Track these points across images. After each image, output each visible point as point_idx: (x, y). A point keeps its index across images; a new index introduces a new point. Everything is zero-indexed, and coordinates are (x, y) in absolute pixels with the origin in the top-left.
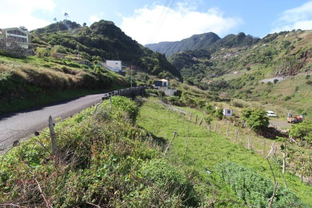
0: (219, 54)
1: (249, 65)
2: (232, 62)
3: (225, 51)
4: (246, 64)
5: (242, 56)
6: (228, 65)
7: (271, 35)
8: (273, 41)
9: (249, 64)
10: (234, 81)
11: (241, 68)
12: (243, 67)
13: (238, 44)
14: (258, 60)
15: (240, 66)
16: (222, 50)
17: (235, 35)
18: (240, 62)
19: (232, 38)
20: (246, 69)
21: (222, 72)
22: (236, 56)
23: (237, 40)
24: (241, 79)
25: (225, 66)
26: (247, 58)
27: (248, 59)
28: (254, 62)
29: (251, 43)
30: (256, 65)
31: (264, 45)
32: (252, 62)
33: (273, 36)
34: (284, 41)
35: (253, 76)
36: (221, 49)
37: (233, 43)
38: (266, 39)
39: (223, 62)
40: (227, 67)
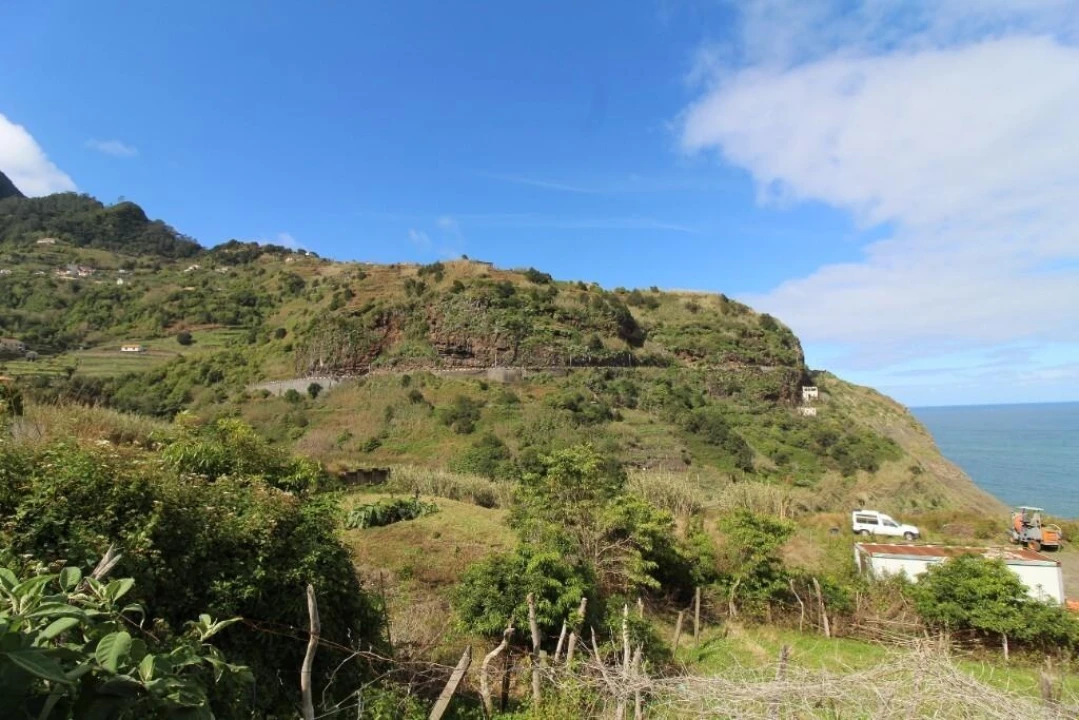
0: (28, 255)
1: (183, 327)
2: (108, 302)
3: (59, 252)
4: (173, 319)
5: (147, 290)
6: (86, 313)
7: (239, 243)
8: (250, 265)
9: (185, 322)
10: (136, 381)
11: (152, 333)
12: (160, 327)
13: (119, 241)
14: (217, 314)
15: (147, 324)
16: (43, 245)
17: (100, 204)
18: (145, 310)
19: (86, 209)
20: (174, 339)
21: (59, 335)
22: (120, 282)
23: (114, 225)
24: (164, 376)
25: (74, 314)
26: (173, 301)
27: (176, 303)
28: (204, 318)
29: (167, 250)
30: (211, 329)
31: (224, 269)
32: (197, 318)
33: (246, 249)
34: (285, 274)
35: (216, 367)
36: (37, 238)
37: (94, 230)
38: (227, 251)
39: (56, 294)
40: (81, 320)
